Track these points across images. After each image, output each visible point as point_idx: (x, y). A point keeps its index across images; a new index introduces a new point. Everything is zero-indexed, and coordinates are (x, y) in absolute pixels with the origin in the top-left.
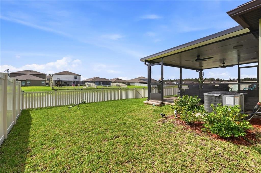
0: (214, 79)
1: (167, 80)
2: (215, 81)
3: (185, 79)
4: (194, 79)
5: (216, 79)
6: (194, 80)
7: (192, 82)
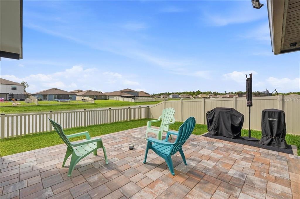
0: (211, 92)
1: (165, 93)
2: (212, 95)
3: (183, 92)
4: (192, 92)
5: (213, 93)
6: (192, 94)
7: (189, 95)
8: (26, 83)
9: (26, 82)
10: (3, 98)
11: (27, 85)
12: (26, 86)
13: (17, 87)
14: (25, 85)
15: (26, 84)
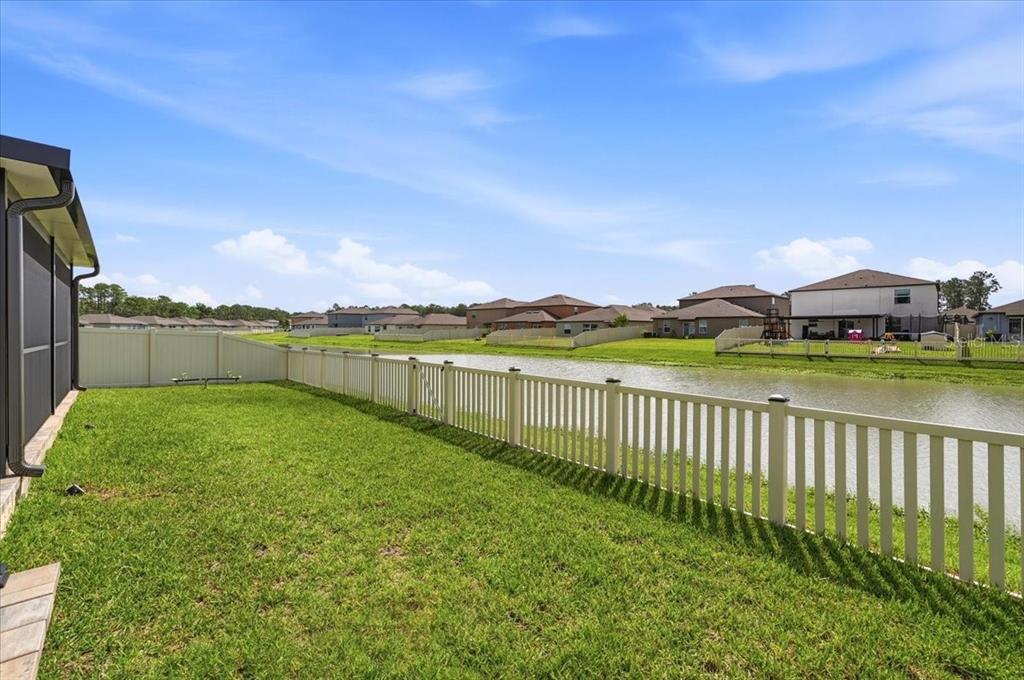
8: (989, 276)
9: (988, 273)
10: (859, 331)
11: (995, 282)
12: (989, 289)
13: (914, 293)
14: (987, 282)
15: (991, 279)
